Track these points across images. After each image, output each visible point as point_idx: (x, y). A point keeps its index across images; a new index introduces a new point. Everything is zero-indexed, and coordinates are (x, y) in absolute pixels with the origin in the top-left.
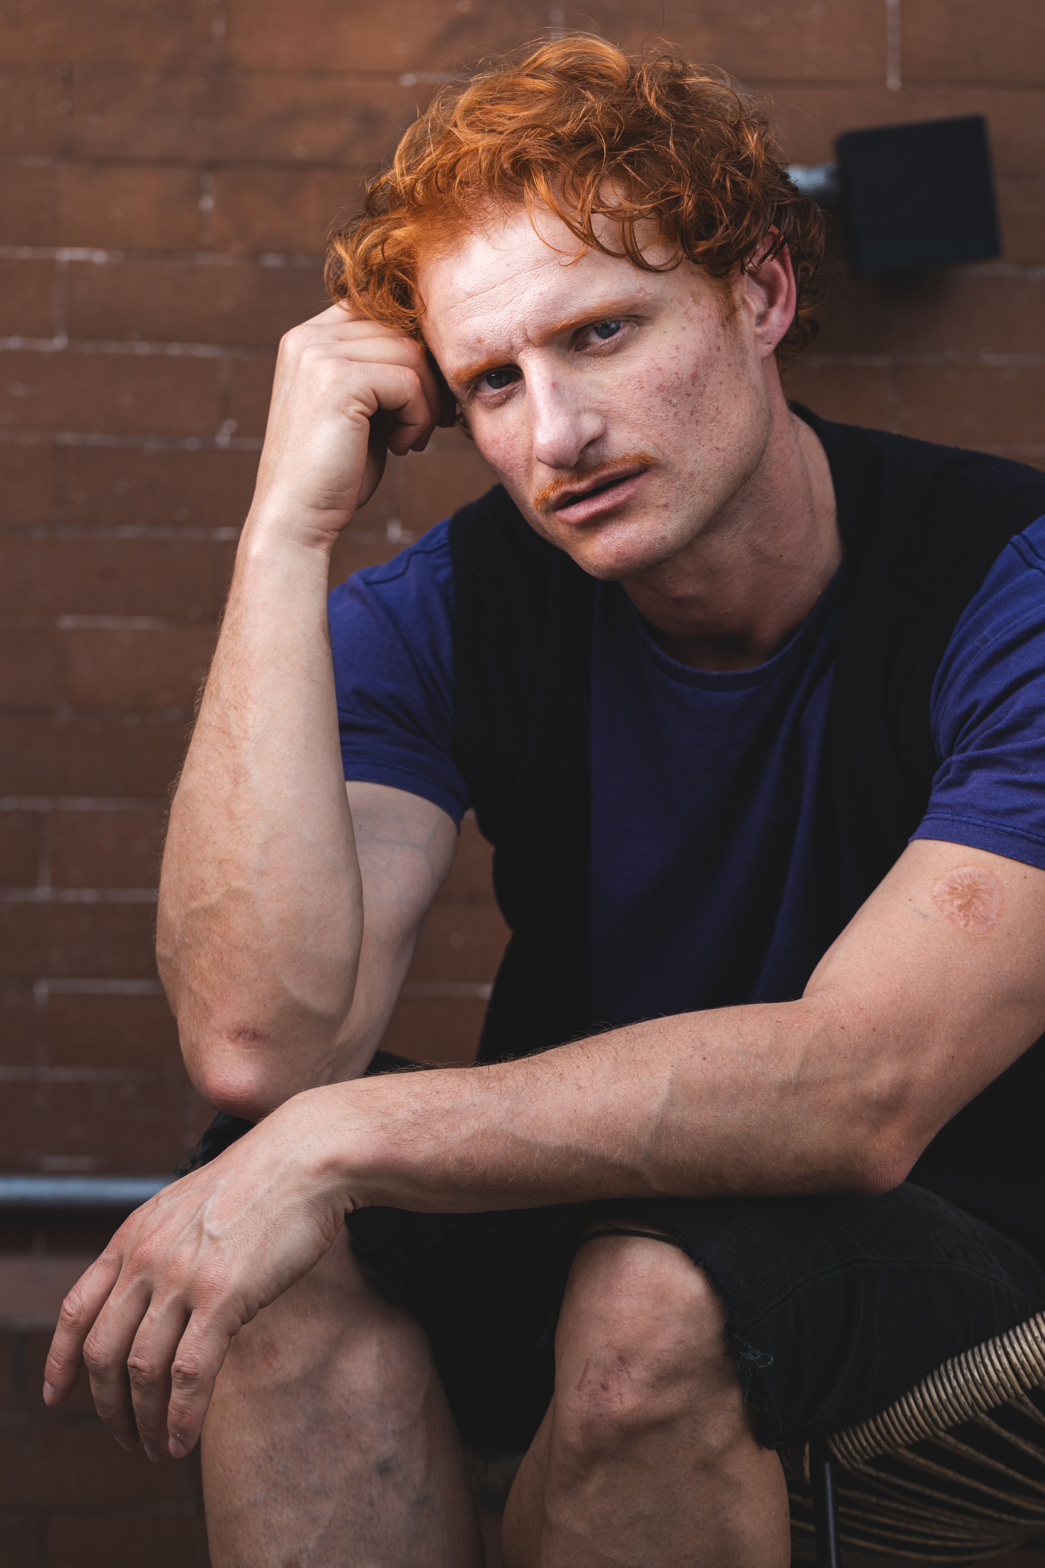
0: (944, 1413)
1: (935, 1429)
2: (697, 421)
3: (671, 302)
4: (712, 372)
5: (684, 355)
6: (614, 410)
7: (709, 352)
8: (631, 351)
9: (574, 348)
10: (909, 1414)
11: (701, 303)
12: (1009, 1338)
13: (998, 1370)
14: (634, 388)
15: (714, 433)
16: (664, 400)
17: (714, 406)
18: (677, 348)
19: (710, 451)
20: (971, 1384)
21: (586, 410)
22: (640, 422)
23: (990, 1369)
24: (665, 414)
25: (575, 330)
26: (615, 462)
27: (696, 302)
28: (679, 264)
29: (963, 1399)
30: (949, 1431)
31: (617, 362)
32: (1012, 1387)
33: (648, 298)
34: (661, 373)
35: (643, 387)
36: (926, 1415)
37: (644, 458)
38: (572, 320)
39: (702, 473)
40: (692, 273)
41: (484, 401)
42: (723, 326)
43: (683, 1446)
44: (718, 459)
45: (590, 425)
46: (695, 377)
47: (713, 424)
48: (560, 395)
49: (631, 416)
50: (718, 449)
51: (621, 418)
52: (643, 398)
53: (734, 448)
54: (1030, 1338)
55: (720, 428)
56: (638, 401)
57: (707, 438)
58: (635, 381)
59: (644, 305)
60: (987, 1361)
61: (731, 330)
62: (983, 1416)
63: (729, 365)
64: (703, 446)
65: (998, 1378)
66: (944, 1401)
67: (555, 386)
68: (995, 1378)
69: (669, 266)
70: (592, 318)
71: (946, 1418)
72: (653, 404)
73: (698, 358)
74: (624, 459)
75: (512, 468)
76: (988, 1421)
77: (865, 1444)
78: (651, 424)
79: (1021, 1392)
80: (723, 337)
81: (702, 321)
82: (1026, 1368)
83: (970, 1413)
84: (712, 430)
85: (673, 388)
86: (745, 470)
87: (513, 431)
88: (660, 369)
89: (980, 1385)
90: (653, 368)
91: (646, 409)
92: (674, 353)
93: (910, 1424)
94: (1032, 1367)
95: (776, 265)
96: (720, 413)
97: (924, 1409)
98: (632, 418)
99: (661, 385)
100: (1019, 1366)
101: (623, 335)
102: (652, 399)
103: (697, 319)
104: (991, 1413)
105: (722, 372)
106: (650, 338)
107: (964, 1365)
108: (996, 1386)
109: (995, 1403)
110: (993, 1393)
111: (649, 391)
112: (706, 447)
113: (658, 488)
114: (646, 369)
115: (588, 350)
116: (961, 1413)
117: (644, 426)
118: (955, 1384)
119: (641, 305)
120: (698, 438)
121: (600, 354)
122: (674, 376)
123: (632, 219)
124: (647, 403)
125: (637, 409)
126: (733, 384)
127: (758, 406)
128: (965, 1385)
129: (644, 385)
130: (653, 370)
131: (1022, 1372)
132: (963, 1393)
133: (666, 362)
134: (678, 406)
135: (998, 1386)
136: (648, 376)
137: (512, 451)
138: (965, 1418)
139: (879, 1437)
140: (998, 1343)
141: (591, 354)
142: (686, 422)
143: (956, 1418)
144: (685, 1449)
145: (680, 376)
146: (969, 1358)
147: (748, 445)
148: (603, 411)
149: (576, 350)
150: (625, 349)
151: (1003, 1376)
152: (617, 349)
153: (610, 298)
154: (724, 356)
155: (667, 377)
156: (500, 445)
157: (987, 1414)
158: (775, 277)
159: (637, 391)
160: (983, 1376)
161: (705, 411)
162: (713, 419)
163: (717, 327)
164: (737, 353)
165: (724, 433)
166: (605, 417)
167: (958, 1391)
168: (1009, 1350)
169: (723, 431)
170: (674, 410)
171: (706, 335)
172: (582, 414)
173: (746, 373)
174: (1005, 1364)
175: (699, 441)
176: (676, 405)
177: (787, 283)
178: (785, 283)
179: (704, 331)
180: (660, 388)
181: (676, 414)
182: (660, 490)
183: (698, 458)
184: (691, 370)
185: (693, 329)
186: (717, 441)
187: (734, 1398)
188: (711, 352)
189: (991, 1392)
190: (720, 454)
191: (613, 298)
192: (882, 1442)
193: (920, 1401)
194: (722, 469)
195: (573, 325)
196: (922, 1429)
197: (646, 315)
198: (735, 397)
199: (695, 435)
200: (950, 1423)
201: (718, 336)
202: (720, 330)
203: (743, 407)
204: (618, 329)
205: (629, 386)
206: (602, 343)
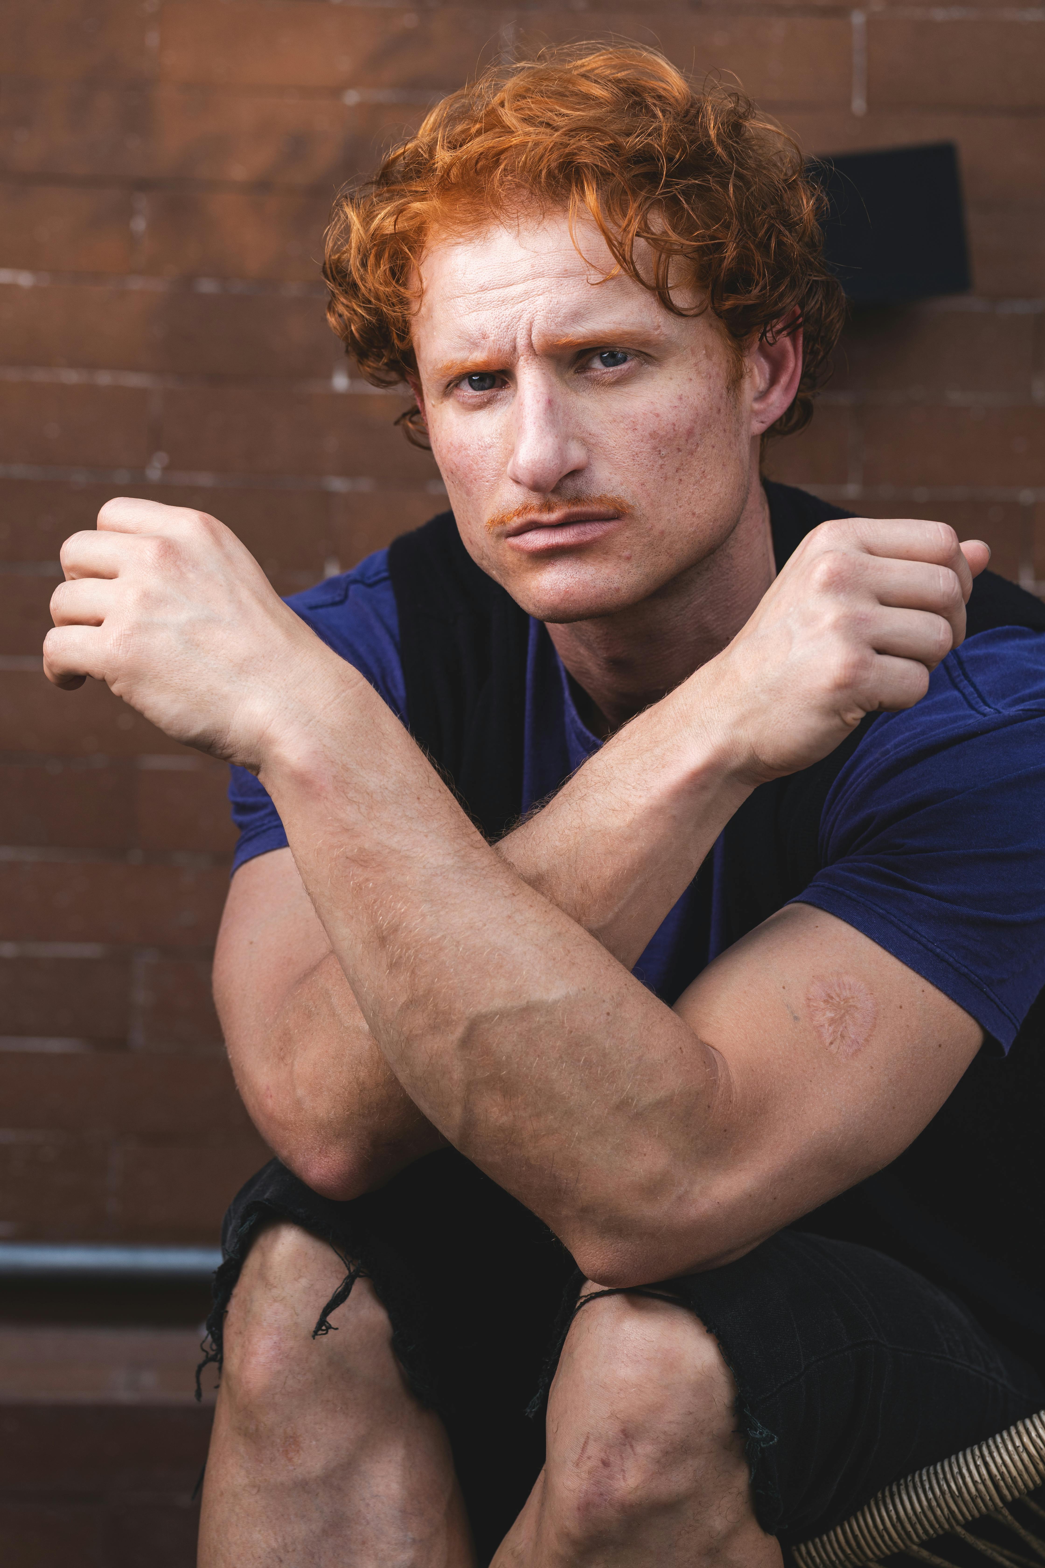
0: (918, 1526)
1: (908, 1543)
2: (681, 480)
3: (685, 349)
4: (708, 432)
5: (686, 407)
6: (601, 445)
7: (710, 411)
8: (634, 388)
9: (574, 369)
10: (881, 1527)
11: (713, 359)
12: (988, 1447)
13: (976, 1481)
14: (626, 427)
15: (694, 496)
16: (655, 448)
17: (701, 468)
18: (680, 398)
19: (686, 514)
20: (948, 1496)
21: (574, 437)
22: (624, 465)
23: (968, 1480)
24: (651, 463)
25: (579, 350)
26: (590, 501)
27: (708, 356)
28: (703, 312)
29: (939, 1512)
30: (923, 1544)
31: (614, 396)
32: (991, 1499)
33: (662, 338)
34: (658, 419)
35: (636, 429)
36: (899, 1528)
37: (621, 504)
38: (578, 339)
39: (672, 535)
40: (711, 326)
41: (461, 400)
42: (728, 389)
43: (686, 1529)
44: (691, 525)
45: (576, 455)
46: (690, 433)
47: (695, 487)
48: (553, 414)
49: (616, 457)
50: (694, 514)
51: (606, 455)
52: (634, 441)
53: (710, 517)
54: (1010, 1447)
55: (701, 493)
56: (627, 442)
57: (686, 500)
58: (629, 420)
59: (656, 344)
60: (965, 1471)
61: (733, 396)
62: (959, 1529)
63: (725, 430)
64: (680, 507)
65: (977, 1490)
66: (918, 1513)
67: (550, 403)
68: (973, 1490)
69: (692, 312)
70: (601, 342)
71: (920, 1531)
72: (642, 450)
73: (697, 414)
74: (601, 500)
75: (475, 480)
76: (964, 1534)
77: (834, 1558)
78: (635, 470)
79: (1000, 1504)
80: (725, 400)
81: (710, 377)
82: (1006, 1479)
83: (946, 1526)
84: (693, 493)
85: (666, 439)
86: (713, 543)
87: (488, 440)
88: (658, 415)
89: (958, 1497)
90: (651, 413)
91: (634, 453)
92: (676, 403)
93: (882, 1537)
94: (1013, 1479)
95: (787, 343)
96: (705, 477)
97: (897, 1522)
98: (617, 458)
99: (655, 432)
100: (999, 1477)
101: (629, 368)
102: (642, 444)
103: (705, 374)
104: (968, 1526)
105: (717, 436)
106: (654, 380)
107: (941, 1476)
108: (975, 1497)
109: (972, 1516)
110: (971, 1505)
111: (642, 435)
112: (682, 509)
113: (626, 539)
114: (643, 411)
115: (589, 374)
116: (937, 1526)
117: (627, 470)
118: (930, 1496)
119: (654, 343)
120: (676, 497)
121: (598, 383)
122: (670, 427)
123: (670, 252)
124: (637, 447)
125: (625, 450)
126: (724, 451)
127: (741, 480)
128: (941, 1497)
129: (638, 427)
130: (650, 414)
131: (1002, 1483)
132: (939, 1505)
133: (665, 409)
134: (665, 459)
135: (976, 1498)
136: (644, 419)
137: (482, 462)
138: (941, 1532)
139: (849, 1551)
140: (977, 1452)
141: (591, 379)
142: (669, 478)
143: (931, 1532)
144: (688, 1532)
145: (676, 428)
146: (944, 1468)
147: (723, 518)
148: (589, 444)
149: (577, 372)
150: (625, 384)
151: (981, 1487)
152: (621, 381)
153: (625, 327)
154: (721, 419)
155: (663, 425)
156: (469, 452)
157: (964, 1527)
158: (783, 354)
159: (629, 431)
160: (961, 1487)
161: (690, 471)
162: (697, 482)
163: (722, 387)
164: (733, 421)
165: (704, 499)
166: (589, 450)
167: (934, 1503)
168: (989, 1459)
169: (703, 497)
170: (660, 462)
171: (711, 393)
172: (570, 441)
173: (738, 444)
174: (984, 1475)
175: (677, 500)
176: (664, 457)
177: (794, 365)
178: (792, 365)
179: (710, 389)
180: (653, 435)
181: (661, 466)
182: (627, 541)
183: (672, 518)
184: (688, 425)
185: (700, 383)
186: (695, 505)
187: (741, 1480)
188: (712, 412)
189: (969, 1504)
190: (694, 519)
191: (626, 328)
192: (852, 1556)
193: (893, 1513)
194: (692, 536)
195: (580, 344)
196: (895, 1543)
197: (656, 355)
198: (723, 465)
199: (675, 493)
200: (924, 1537)
201: (721, 397)
202: (724, 392)
203: (728, 478)
204: (624, 360)
205: (621, 424)
206: (605, 371)
